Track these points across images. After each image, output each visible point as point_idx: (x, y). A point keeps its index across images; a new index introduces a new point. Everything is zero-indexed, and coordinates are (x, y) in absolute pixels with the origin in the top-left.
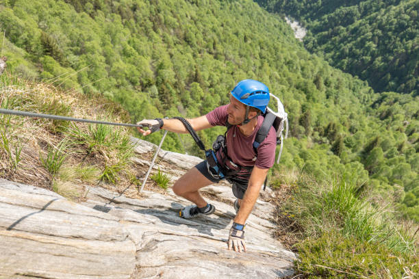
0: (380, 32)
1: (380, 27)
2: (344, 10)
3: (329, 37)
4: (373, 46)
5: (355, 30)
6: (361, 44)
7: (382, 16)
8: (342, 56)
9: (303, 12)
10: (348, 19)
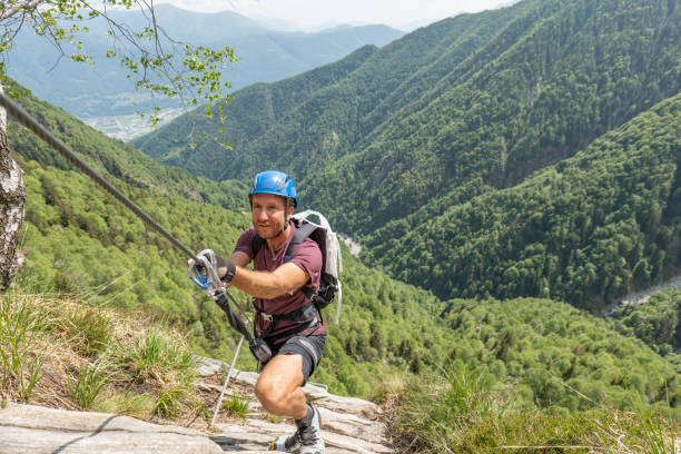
0: (431, 241)
1: (431, 236)
2: (394, 223)
3: (385, 250)
4: (429, 255)
5: (408, 242)
6: (417, 254)
7: (430, 226)
8: (401, 268)
9: (355, 229)
10: (399, 232)
